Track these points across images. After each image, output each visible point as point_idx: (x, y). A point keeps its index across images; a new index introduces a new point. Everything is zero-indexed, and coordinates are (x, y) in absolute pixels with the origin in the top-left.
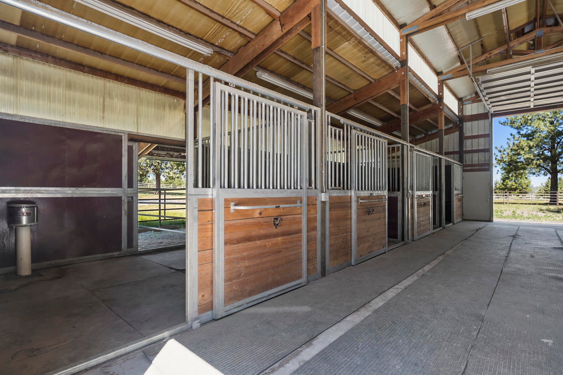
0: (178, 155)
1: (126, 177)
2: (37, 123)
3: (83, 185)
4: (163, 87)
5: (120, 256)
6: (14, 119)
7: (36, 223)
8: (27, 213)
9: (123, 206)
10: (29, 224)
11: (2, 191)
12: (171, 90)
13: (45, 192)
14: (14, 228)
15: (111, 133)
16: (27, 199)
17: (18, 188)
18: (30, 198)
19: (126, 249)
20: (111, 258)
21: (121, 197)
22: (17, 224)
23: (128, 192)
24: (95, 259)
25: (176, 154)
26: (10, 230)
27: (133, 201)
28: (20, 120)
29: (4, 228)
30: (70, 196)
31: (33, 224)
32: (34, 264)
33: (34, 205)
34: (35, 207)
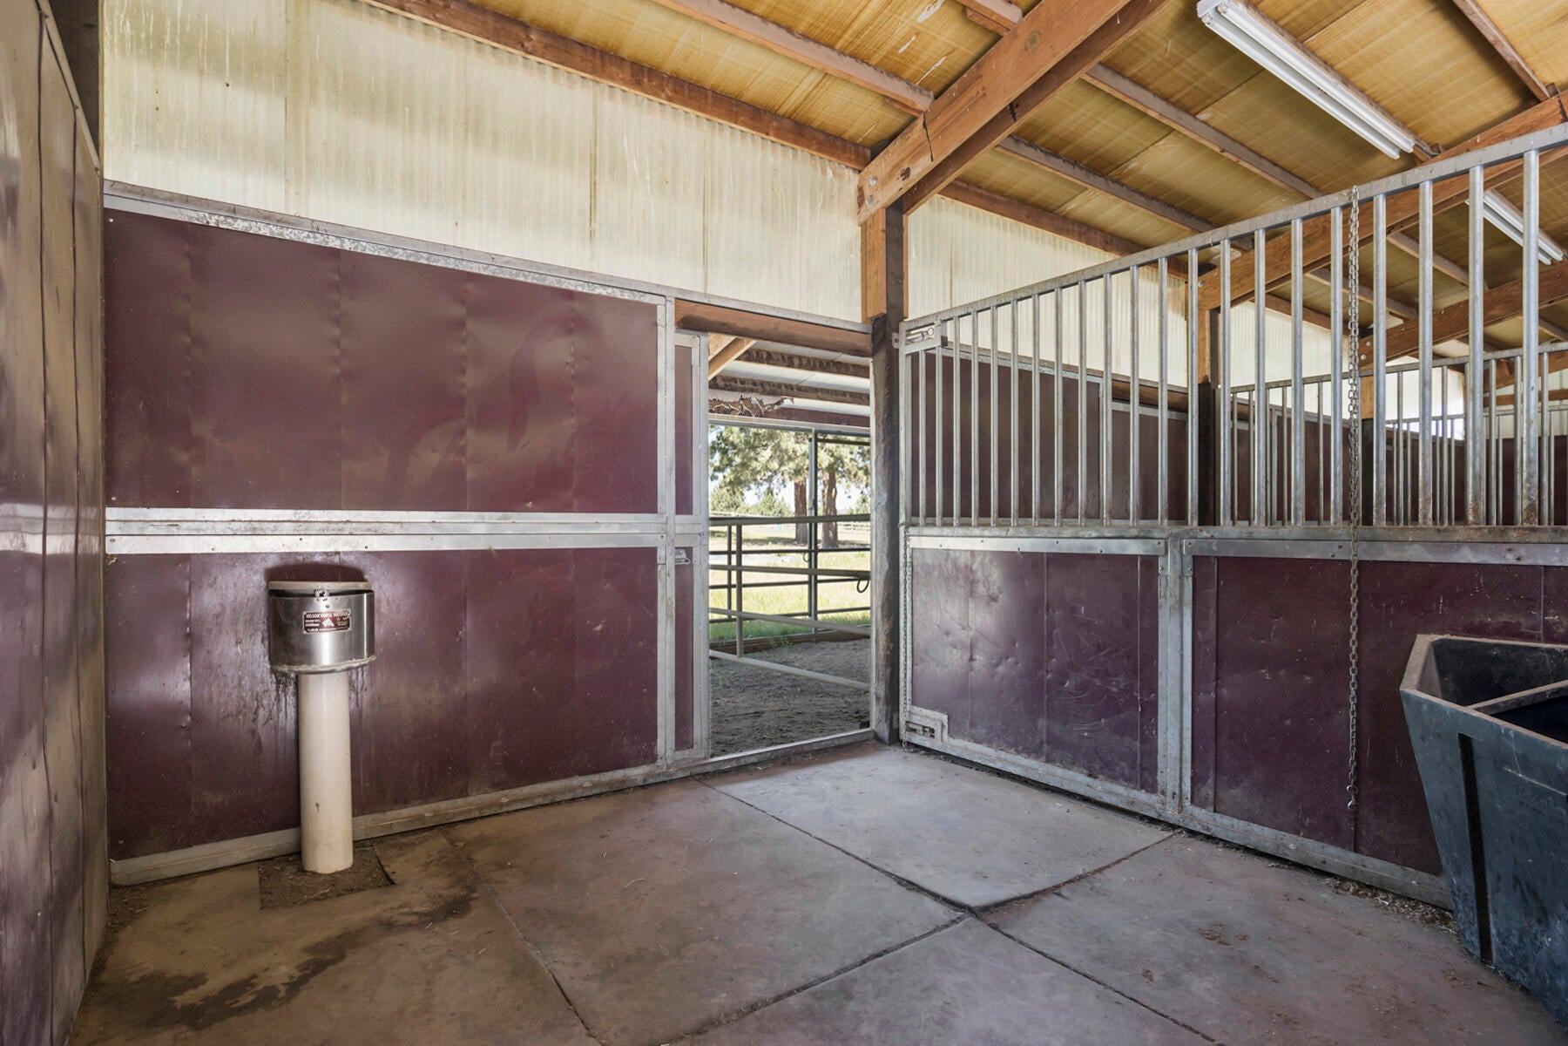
0: (773, 405)
1: (671, 469)
2: (367, 252)
3: (528, 502)
4: (789, 118)
5: (650, 781)
6: (288, 234)
7: (365, 660)
8: (334, 620)
9: (660, 585)
10: (344, 666)
11: (249, 526)
12: (817, 130)
13: (397, 529)
14: (293, 675)
15: (618, 294)
16: (336, 559)
17: (304, 512)
18: (346, 553)
19: (669, 753)
20: (620, 790)
21: (653, 551)
22: (301, 663)
23: (678, 529)
24: (570, 796)
25: (768, 400)
26: (278, 682)
27: (691, 565)
28: (308, 237)
29: (259, 675)
30: (480, 545)
31: (355, 663)
32: (360, 819)
33: (361, 586)
34: (360, 592)
